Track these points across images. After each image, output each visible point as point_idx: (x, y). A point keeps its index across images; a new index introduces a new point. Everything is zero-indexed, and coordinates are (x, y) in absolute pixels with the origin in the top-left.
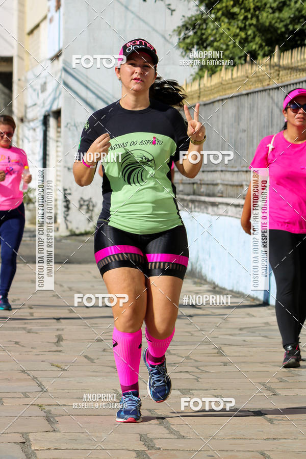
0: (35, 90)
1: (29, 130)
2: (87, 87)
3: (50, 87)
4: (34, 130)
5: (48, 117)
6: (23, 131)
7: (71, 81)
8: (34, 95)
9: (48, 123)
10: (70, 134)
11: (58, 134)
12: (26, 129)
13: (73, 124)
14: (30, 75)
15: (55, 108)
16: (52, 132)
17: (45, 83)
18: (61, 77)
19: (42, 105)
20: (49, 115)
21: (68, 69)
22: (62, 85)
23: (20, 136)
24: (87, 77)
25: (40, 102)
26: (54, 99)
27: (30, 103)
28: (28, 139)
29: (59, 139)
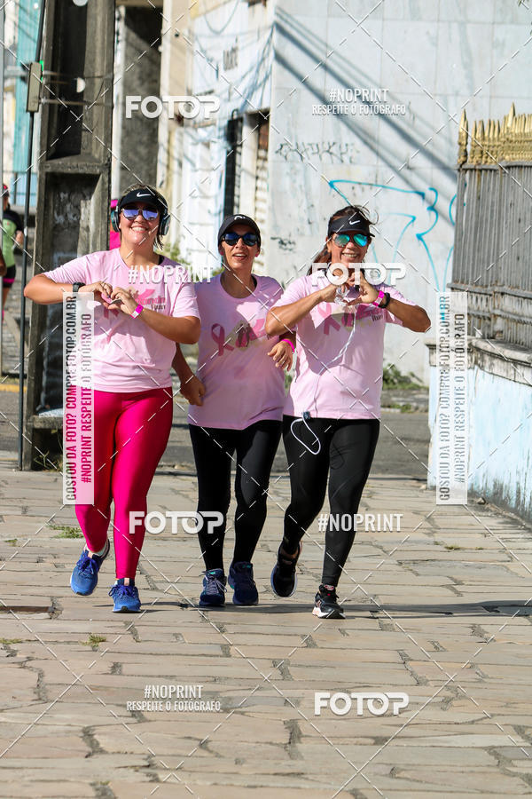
0: (210, 60)
1: (195, 144)
2: (325, 67)
3: (246, 59)
4: (207, 145)
5: (239, 124)
6: (181, 142)
7: (291, 53)
8: (210, 73)
9: (239, 135)
10: (286, 167)
11: (260, 163)
12: (188, 140)
13: (294, 147)
14: (199, 26)
15: (254, 106)
16: (246, 158)
17: (234, 50)
18: (269, 42)
19: (226, 95)
20: (241, 119)
21: (287, 28)
22: (271, 60)
23: (175, 153)
24: (327, 45)
25: (221, 87)
26: (254, 88)
27: (198, 87)
28: (193, 164)
29: (262, 174)
